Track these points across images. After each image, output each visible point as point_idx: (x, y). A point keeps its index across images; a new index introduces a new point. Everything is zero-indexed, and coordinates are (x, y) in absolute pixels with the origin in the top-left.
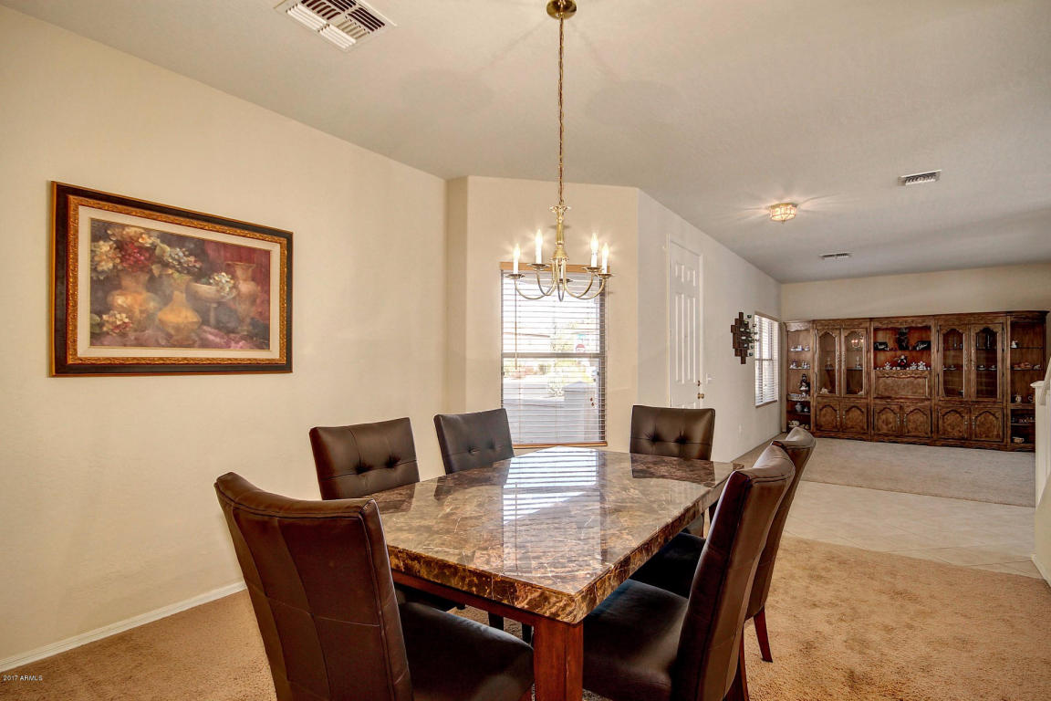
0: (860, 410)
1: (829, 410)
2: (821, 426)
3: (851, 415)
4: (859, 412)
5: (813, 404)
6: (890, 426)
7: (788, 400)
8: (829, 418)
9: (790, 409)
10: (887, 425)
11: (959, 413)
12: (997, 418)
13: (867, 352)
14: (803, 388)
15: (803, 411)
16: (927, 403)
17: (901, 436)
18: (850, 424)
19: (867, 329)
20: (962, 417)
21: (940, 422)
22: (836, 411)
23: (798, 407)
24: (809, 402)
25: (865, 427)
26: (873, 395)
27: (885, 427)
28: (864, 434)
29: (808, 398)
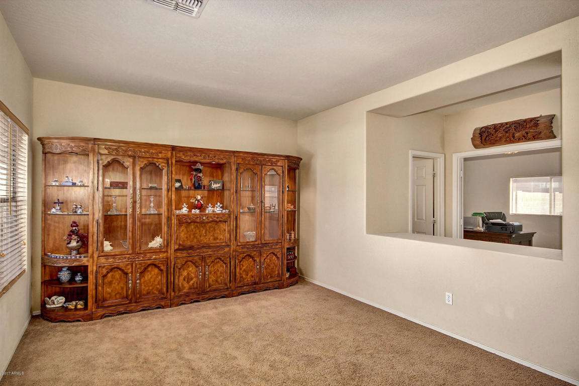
0: (158, 267)
1: (117, 274)
2: (104, 300)
3: (147, 276)
4: (156, 271)
5: (92, 269)
6: (192, 282)
7: (44, 266)
8: (117, 286)
9: (47, 278)
10: (188, 282)
11: (253, 258)
12: (278, 258)
13: (168, 191)
14: (74, 244)
15: (72, 280)
16: (226, 249)
17: (204, 292)
18: (144, 289)
19: (167, 160)
20: (255, 261)
21: (238, 270)
22: (126, 274)
23: (64, 276)
24: (86, 267)
25: (165, 290)
26: (174, 247)
27: (186, 285)
28: (163, 298)
29: (84, 261)
